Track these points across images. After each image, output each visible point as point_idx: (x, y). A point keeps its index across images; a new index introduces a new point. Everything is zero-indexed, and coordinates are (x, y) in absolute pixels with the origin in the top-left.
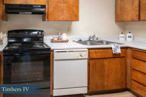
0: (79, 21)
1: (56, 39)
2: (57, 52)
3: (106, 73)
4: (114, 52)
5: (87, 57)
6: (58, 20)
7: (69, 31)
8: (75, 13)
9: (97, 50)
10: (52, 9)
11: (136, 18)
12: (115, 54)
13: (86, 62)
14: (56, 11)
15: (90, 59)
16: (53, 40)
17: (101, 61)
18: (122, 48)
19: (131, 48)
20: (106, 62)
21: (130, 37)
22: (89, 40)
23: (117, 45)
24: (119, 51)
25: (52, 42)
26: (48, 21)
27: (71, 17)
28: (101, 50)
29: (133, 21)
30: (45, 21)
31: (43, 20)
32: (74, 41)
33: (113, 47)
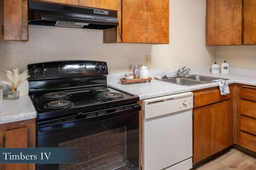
0: (167, 43)
1: (132, 77)
2: (150, 103)
3: (213, 128)
4: (222, 94)
6: (138, 41)
7: (147, 62)
8: (165, 30)
9: (202, 93)
10: (128, 20)
11: (238, 41)
12: (223, 96)
13: (190, 113)
14: (136, 25)
15: (194, 109)
16: (124, 79)
19: (239, 85)
20: (213, 110)
21: (226, 68)
22: (178, 76)
23: (223, 81)
24: (226, 91)
25: (122, 83)
26: (122, 42)
27: (158, 37)
28: (207, 92)
30: (116, 42)
31: (105, 41)
32: (156, 79)
33: (221, 85)
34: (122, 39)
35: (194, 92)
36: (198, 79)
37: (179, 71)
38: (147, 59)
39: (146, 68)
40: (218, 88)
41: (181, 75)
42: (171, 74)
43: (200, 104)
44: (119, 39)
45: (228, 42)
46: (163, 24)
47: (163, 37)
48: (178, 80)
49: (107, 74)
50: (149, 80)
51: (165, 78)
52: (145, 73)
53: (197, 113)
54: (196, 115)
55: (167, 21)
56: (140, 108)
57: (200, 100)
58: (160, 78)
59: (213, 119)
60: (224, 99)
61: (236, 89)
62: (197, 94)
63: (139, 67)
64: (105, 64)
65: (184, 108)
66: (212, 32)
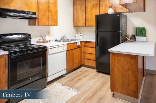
0: (57, 25)
2: (50, 48)
3: (74, 58)
4: (78, 45)
5: (66, 50)
6: (45, 25)
7: (48, 34)
8: (56, 20)
9: (70, 45)
10: (41, 16)
11: (84, 25)
12: (78, 46)
13: (66, 52)
14: (44, 18)
15: (67, 51)
16: (39, 41)
17: (72, 51)
18: (81, 42)
19: (84, 41)
20: (74, 51)
21: (81, 36)
23: (78, 40)
24: (79, 44)
26: (38, 25)
27: (53, 23)
28: (72, 44)
29: (83, 26)
31: (30, 24)
32: (52, 41)
33: (77, 42)
34: (38, 24)
35: (67, 44)
36: (70, 40)
37: (62, 37)
38: (48, 32)
39: (48, 36)
40: (76, 43)
41: (63, 39)
42: (59, 39)
43: (69, 49)
44: (37, 24)
45: (81, 25)
46: (55, 18)
47: (55, 23)
48: (62, 41)
49: (31, 39)
50: (50, 41)
51: (56, 40)
52: (47, 38)
53: (68, 52)
54: (68, 53)
55: (57, 17)
56: (47, 50)
57: (69, 47)
58: (54, 40)
59: (74, 54)
60: (79, 47)
61: (83, 43)
62: (68, 45)
63: (45, 36)
64: (30, 34)
65: (63, 50)
66: (75, 21)
